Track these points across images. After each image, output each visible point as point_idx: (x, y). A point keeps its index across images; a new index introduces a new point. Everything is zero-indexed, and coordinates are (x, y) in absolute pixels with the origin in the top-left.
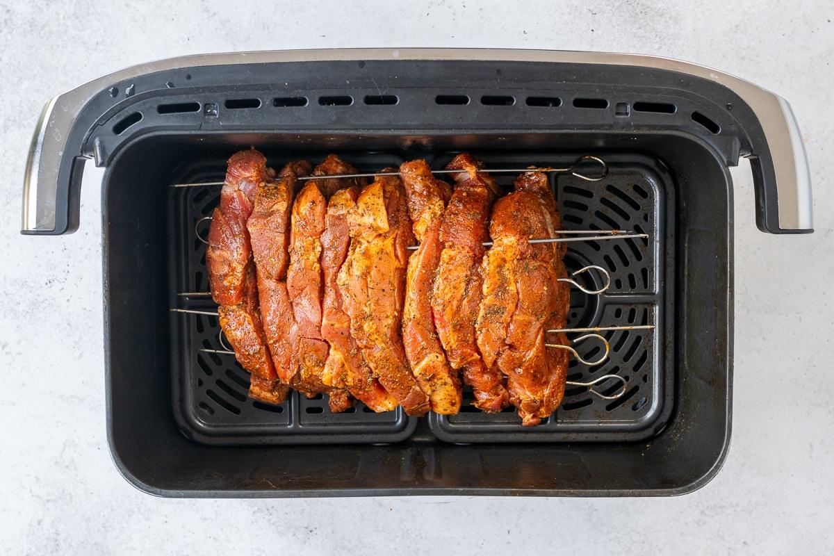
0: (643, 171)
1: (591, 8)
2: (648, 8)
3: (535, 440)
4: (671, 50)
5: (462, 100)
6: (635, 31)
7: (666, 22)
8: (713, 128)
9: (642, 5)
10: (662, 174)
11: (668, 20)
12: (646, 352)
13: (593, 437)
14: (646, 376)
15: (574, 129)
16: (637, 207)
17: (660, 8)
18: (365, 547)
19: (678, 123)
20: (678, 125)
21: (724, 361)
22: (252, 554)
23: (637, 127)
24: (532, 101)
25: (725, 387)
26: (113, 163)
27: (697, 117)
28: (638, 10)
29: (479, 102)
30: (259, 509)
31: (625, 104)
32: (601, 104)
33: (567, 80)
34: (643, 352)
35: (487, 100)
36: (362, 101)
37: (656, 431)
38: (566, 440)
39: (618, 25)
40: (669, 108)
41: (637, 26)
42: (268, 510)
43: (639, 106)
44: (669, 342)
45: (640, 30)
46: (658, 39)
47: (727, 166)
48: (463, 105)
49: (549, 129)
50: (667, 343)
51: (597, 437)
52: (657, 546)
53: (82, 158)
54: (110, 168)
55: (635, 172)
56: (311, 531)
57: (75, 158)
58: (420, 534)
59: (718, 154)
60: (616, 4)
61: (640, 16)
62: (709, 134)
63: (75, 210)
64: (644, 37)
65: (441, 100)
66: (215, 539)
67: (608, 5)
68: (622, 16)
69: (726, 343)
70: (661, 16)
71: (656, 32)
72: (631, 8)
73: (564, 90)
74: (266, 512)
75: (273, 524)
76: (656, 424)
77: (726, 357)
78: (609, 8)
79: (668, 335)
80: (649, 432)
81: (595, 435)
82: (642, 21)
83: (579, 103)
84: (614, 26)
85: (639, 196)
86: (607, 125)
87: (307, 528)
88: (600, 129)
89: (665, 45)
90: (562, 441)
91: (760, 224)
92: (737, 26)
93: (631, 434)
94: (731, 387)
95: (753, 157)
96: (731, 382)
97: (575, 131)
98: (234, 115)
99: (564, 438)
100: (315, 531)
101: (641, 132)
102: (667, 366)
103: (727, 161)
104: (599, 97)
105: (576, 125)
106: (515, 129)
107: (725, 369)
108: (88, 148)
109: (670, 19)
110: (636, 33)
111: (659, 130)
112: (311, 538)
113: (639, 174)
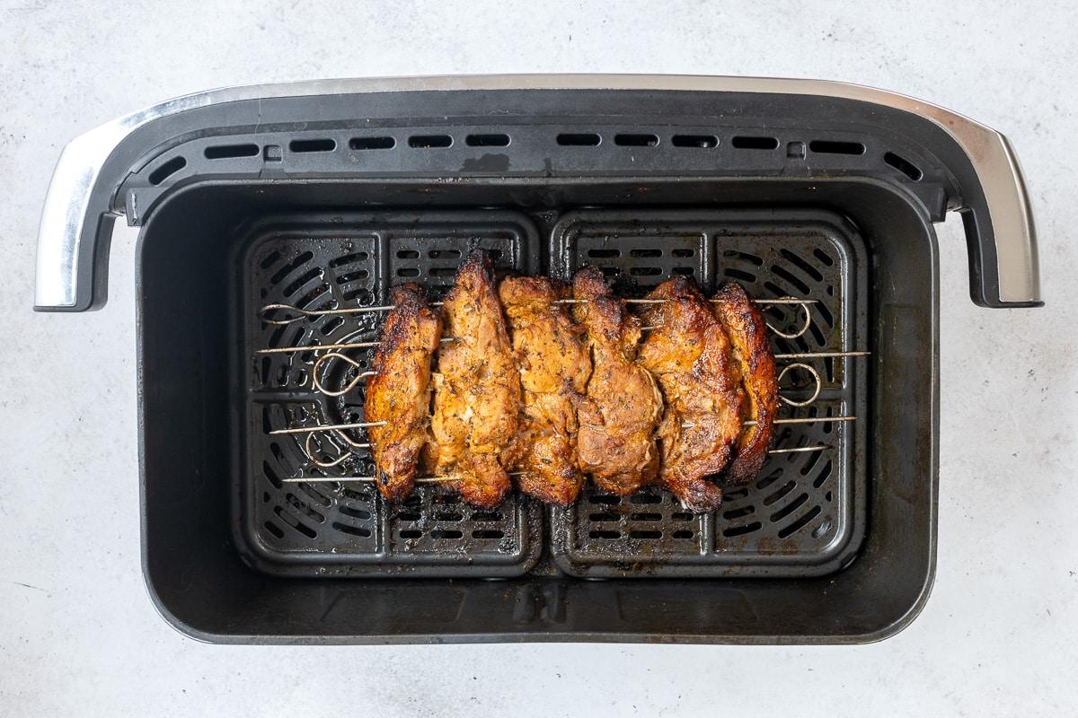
0: (827, 232)
1: (477, 706)
2: (407, 706)
3: (687, 575)
4: (378, 655)
5: (591, 140)
6: (422, 678)
7: (385, 689)
8: (913, 173)
9: (414, 709)
10: (850, 235)
11: (382, 692)
12: (829, 462)
13: (761, 571)
14: (830, 493)
15: (734, 176)
16: (818, 277)
17: (392, 705)
18: (759, 15)
19: (866, 167)
20: (867, 169)
21: (927, 471)
22: (908, 3)
23: (815, 173)
24: (680, 141)
25: (929, 503)
26: (149, 221)
27: (891, 159)
28: (420, 703)
29: (612, 142)
30: (899, 64)
31: (799, 143)
32: (769, 143)
33: (725, 114)
34: (826, 463)
35: (622, 140)
36: (463, 141)
37: (843, 564)
38: (727, 575)
39: (444, 685)
40: (855, 149)
41: (420, 684)
42: (887, 64)
43: (817, 147)
44: (860, 450)
45: (417, 679)
46: (394, 669)
47: (932, 222)
48: (593, 147)
49: (703, 176)
50: (857, 451)
51: (767, 572)
52: (376, 23)
53: (111, 215)
54: (146, 227)
55: (816, 233)
56: (830, 35)
57: (102, 215)
58: (686, 34)
59: (919, 207)
60: (446, 710)
61: (416, 696)
62: (907, 181)
63: (102, 282)
64: (411, 671)
65: (564, 140)
66: (957, 23)
67: (457, 709)
68: (438, 696)
69: (930, 448)
70: (391, 697)
71: (396, 677)
72: (429, 706)
73: (722, 126)
74: (889, 60)
75: (880, 45)
76: (843, 556)
77: (929, 467)
78: (455, 706)
79: (858, 440)
80: (834, 566)
81: (765, 568)
82: (414, 690)
83: (740, 143)
84: (449, 683)
85: (821, 263)
86: (777, 171)
87: (836, 40)
88: (767, 176)
89: (386, 662)
90: (721, 576)
91: (976, 296)
92: (297, 684)
93: (810, 568)
94: (936, 504)
95: (965, 210)
96: (936, 497)
97: (736, 179)
98: (302, 160)
99: (725, 572)
100: (825, 35)
101: (819, 179)
102: (857, 481)
103: (931, 215)
104: (765, 134)
105: (736, 171)
106: (659, 176)
107: (928, 481)
108: (118, 202)
109: (380, 694)
110: (422, 675)
111: (843, 176)
112: (830, 27)
113: (822, 236)
